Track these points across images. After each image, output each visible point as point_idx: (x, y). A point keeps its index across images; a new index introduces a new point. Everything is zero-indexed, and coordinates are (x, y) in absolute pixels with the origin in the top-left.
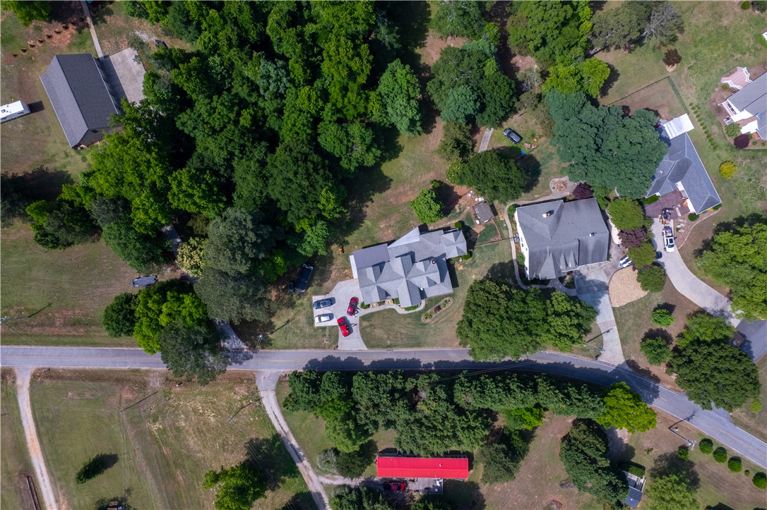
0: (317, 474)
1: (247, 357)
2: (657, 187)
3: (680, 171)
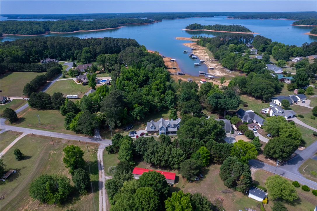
0: (105, 175)
1: (100, 140)
2: (246, 118)
3: (252, 115)
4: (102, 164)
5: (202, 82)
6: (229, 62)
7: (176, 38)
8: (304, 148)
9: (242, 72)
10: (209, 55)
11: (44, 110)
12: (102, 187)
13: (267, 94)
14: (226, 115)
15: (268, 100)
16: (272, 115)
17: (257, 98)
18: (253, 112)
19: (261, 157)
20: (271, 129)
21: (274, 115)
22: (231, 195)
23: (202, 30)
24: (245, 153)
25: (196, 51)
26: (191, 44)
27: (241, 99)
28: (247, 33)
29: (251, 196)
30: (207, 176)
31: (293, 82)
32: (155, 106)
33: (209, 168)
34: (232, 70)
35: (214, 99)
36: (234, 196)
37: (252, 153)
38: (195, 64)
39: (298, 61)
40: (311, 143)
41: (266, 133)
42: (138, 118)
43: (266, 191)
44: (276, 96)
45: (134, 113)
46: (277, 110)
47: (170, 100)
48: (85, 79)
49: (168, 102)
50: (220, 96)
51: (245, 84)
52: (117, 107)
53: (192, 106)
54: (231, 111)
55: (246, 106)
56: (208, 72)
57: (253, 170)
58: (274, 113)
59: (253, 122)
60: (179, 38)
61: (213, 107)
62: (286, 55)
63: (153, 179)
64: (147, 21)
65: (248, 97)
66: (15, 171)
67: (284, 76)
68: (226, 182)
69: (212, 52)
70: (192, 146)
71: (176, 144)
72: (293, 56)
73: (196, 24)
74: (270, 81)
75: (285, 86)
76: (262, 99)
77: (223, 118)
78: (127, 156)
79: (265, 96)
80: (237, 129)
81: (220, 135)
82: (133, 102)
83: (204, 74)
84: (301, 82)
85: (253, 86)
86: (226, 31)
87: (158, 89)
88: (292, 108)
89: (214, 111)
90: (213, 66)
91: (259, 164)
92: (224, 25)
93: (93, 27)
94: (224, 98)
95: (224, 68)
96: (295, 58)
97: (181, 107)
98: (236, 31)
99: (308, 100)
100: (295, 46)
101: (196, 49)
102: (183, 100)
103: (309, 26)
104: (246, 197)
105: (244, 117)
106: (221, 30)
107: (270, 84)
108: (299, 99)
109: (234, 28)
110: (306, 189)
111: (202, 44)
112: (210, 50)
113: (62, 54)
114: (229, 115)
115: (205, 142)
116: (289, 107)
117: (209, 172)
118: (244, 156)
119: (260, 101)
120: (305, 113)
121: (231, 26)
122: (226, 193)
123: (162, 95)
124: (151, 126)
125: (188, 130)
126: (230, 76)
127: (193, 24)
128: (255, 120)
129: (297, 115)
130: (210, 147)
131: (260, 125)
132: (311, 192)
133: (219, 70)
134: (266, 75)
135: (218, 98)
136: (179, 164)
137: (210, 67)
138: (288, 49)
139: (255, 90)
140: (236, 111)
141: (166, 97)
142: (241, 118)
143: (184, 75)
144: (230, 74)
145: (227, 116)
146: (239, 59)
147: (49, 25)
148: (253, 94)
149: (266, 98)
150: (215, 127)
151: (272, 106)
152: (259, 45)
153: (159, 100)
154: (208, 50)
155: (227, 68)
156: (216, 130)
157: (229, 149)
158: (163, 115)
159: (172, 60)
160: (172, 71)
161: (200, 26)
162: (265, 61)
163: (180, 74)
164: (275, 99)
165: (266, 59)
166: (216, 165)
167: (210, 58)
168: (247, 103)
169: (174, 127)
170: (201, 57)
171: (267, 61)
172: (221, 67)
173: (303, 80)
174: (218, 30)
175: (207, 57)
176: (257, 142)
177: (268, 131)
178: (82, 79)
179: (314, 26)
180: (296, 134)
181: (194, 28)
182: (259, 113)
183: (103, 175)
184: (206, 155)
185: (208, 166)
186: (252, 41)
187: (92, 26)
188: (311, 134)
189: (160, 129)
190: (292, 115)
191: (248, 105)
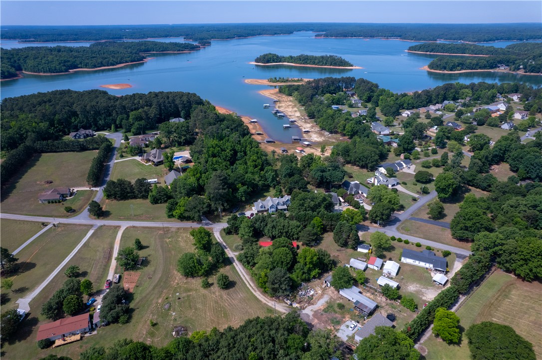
0: (232, 252)
1: (211, 224)
2: (352, 190)
3: (357, 186)
4: (224, 244)
5: (299, 152)
6: (327, 123)
7: (246, 81)
8: (403, 212)
9: (344, 135)
10: (300, 111)
11: (125, 200)
12: (234, 261)
13: (372, 162)
14: (332, 188)
15: (373, 169)
16: (377, 184)
17: (362, 167)
18: (358, 182)
19: (367, 223)
20: (374, 198)
21: (379, 185)
22: (344, 252)
23: (281, 63)
24: (352, 218)
25: (281, 105)
26: (272, 92)
27: (346, 170)
28: (346, 68)
29: (359, 250)
30: (322, 242)
31: (399, 145)
32: (257, 185)
33: (323, 236)
34: (331, 133)
35: (319, 173)
36: (346, 252)
37: (358, 218)
38: (284, 125)
39: (408, 116)
40: (409, 207)
41: (371, 202)
42: (244, 199)
43: (371, 246)
44: (382, 163)
45: (238, 195)
46: (382, 179)
47: (271, 177)
48: (155, 157)
49: (270, 180)
50: (325, 169)
51: (348, 152)
52: (225, 189)
53: (297, 182)
54: (336, 184)
55: (351, 177)
56: (303, 137)
57: (360, 234)
58: (378, 182)
59: (359, 193)
60: (250, 81)
61: (318, 181)
62: (394, 109)
63: (285, 242)
64: (188, 46)
65: (353, 166)
66: (144, 259)
67: (391, 139)
68: (339, 243)
69: (303, 105)
70: (307, 218)
71: (291, 218)
72: (404, 108)
73: (270, 54)
74: (374, 148)
75: (392, 150)
76: (367, 168)
77: (330, 192)
78: (250, 233)
79: (369, 165)
80: (344, 201)
81: (330, 206)
82: (236, 182)
83: (298, 140)
84: (407, 145)
85: (357, 155)
86: (316, 65)
87: (256, 166)
88: (397, 176)
89: (319, 186)
90: (307, 128)
91: (365, 228)
92: (313, 56)
93: (102, 62)
94: (329, 171)
95: (322, 130)
96: (406, 112)
97: (284, 183)
98: (331, 65)
99: (413, 165)
100: (405, 95)
101: (279, 101)
102: (285, 176)
103: (428, 53)
104: (356, 251)
105: (349, 189)
106: (309, 64)
107: (375, 152)
108: (404, 165)
109: (327, 61)
110: (400, 240)
111: (287, 92)
112: (300, 102)
113: (98, 121)
114: (335, 188)
115: (318, 214)
116: (394, 175)
117: (324, 238)
118: (352, 221)
119: (365, 170)
120: (409, 179)
121: (322, 57)
122: (340, 251)
123: (262, 172)
124: (260, 206)
125: (300, 205)
126: (330, 140)
127: (266, 55)
128: (361, 190)
129: (401, 183)
130: (322, 217)
131: (365, 196)
132: (403, 242)
133: (316, 133)
134: (370, 140)
135: (323, 171)
136: (297, 234)
137: (304, 130)
138: (397, 99)
139: (360, 159)
140: (341, 183)
141: (266, 174)
142: (347, 190)
143: (274, 142)
144: (329, 138)
145: (334, 188)
146: (339, 118)
147: (19, 60)
148: (357, 163)
149: (371, 167)
150: (324, 199)
151: (377, 174)
152: (363, 93)
153: (260, 178)
154: (297, 102)
155: (325, 130)
156: (326, 202)
157: (339, 216)
158: (265, 194)
159: (253, 120)
160: (258, 138)
161: (277, 57)
162: (371, 117)
163: (268, 142)
164: (381, 167)
165: (371, 116)
166: (329, 233)
167: (301, 115)
168: (351, 173)
169: (283, 205)
170: (290, 114)
171: (373, 118)
172: (317, 129)
173: (408, 144)
174: (304, 64)
175: (298, 114)
176: (363, 210)
177: (372, 200)
178: (151, 158)
179: (435, 53)
180: (394, 200)
181: (268, 62)
182: (364, 184)
183: (230, 252)
184: (320, 224)
185: (322, 234)
186: (353, 87)
187: (99, 61)
188: (410, 199)
189: (270, 207)
190: (395, 183)
191: (353, 175)
